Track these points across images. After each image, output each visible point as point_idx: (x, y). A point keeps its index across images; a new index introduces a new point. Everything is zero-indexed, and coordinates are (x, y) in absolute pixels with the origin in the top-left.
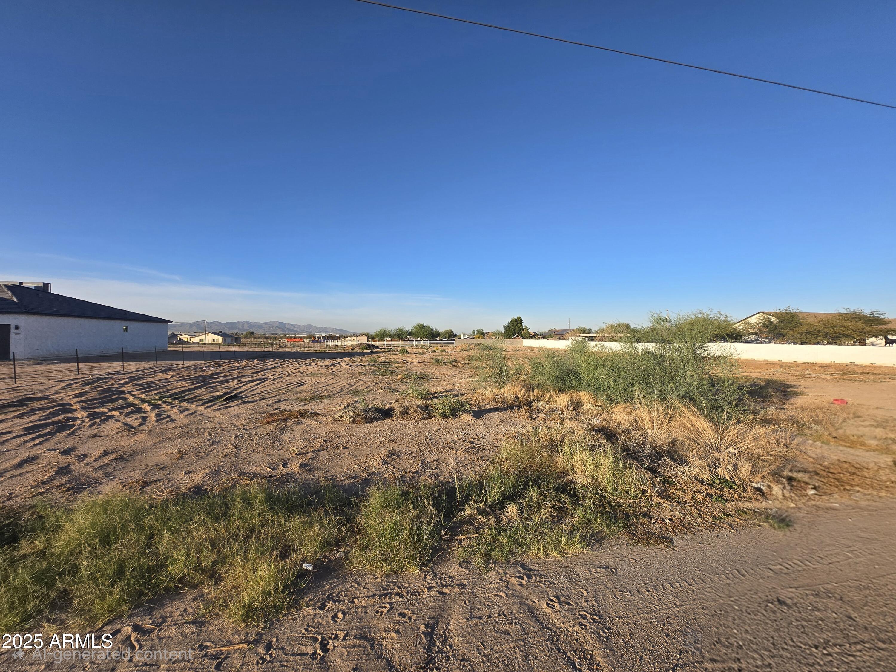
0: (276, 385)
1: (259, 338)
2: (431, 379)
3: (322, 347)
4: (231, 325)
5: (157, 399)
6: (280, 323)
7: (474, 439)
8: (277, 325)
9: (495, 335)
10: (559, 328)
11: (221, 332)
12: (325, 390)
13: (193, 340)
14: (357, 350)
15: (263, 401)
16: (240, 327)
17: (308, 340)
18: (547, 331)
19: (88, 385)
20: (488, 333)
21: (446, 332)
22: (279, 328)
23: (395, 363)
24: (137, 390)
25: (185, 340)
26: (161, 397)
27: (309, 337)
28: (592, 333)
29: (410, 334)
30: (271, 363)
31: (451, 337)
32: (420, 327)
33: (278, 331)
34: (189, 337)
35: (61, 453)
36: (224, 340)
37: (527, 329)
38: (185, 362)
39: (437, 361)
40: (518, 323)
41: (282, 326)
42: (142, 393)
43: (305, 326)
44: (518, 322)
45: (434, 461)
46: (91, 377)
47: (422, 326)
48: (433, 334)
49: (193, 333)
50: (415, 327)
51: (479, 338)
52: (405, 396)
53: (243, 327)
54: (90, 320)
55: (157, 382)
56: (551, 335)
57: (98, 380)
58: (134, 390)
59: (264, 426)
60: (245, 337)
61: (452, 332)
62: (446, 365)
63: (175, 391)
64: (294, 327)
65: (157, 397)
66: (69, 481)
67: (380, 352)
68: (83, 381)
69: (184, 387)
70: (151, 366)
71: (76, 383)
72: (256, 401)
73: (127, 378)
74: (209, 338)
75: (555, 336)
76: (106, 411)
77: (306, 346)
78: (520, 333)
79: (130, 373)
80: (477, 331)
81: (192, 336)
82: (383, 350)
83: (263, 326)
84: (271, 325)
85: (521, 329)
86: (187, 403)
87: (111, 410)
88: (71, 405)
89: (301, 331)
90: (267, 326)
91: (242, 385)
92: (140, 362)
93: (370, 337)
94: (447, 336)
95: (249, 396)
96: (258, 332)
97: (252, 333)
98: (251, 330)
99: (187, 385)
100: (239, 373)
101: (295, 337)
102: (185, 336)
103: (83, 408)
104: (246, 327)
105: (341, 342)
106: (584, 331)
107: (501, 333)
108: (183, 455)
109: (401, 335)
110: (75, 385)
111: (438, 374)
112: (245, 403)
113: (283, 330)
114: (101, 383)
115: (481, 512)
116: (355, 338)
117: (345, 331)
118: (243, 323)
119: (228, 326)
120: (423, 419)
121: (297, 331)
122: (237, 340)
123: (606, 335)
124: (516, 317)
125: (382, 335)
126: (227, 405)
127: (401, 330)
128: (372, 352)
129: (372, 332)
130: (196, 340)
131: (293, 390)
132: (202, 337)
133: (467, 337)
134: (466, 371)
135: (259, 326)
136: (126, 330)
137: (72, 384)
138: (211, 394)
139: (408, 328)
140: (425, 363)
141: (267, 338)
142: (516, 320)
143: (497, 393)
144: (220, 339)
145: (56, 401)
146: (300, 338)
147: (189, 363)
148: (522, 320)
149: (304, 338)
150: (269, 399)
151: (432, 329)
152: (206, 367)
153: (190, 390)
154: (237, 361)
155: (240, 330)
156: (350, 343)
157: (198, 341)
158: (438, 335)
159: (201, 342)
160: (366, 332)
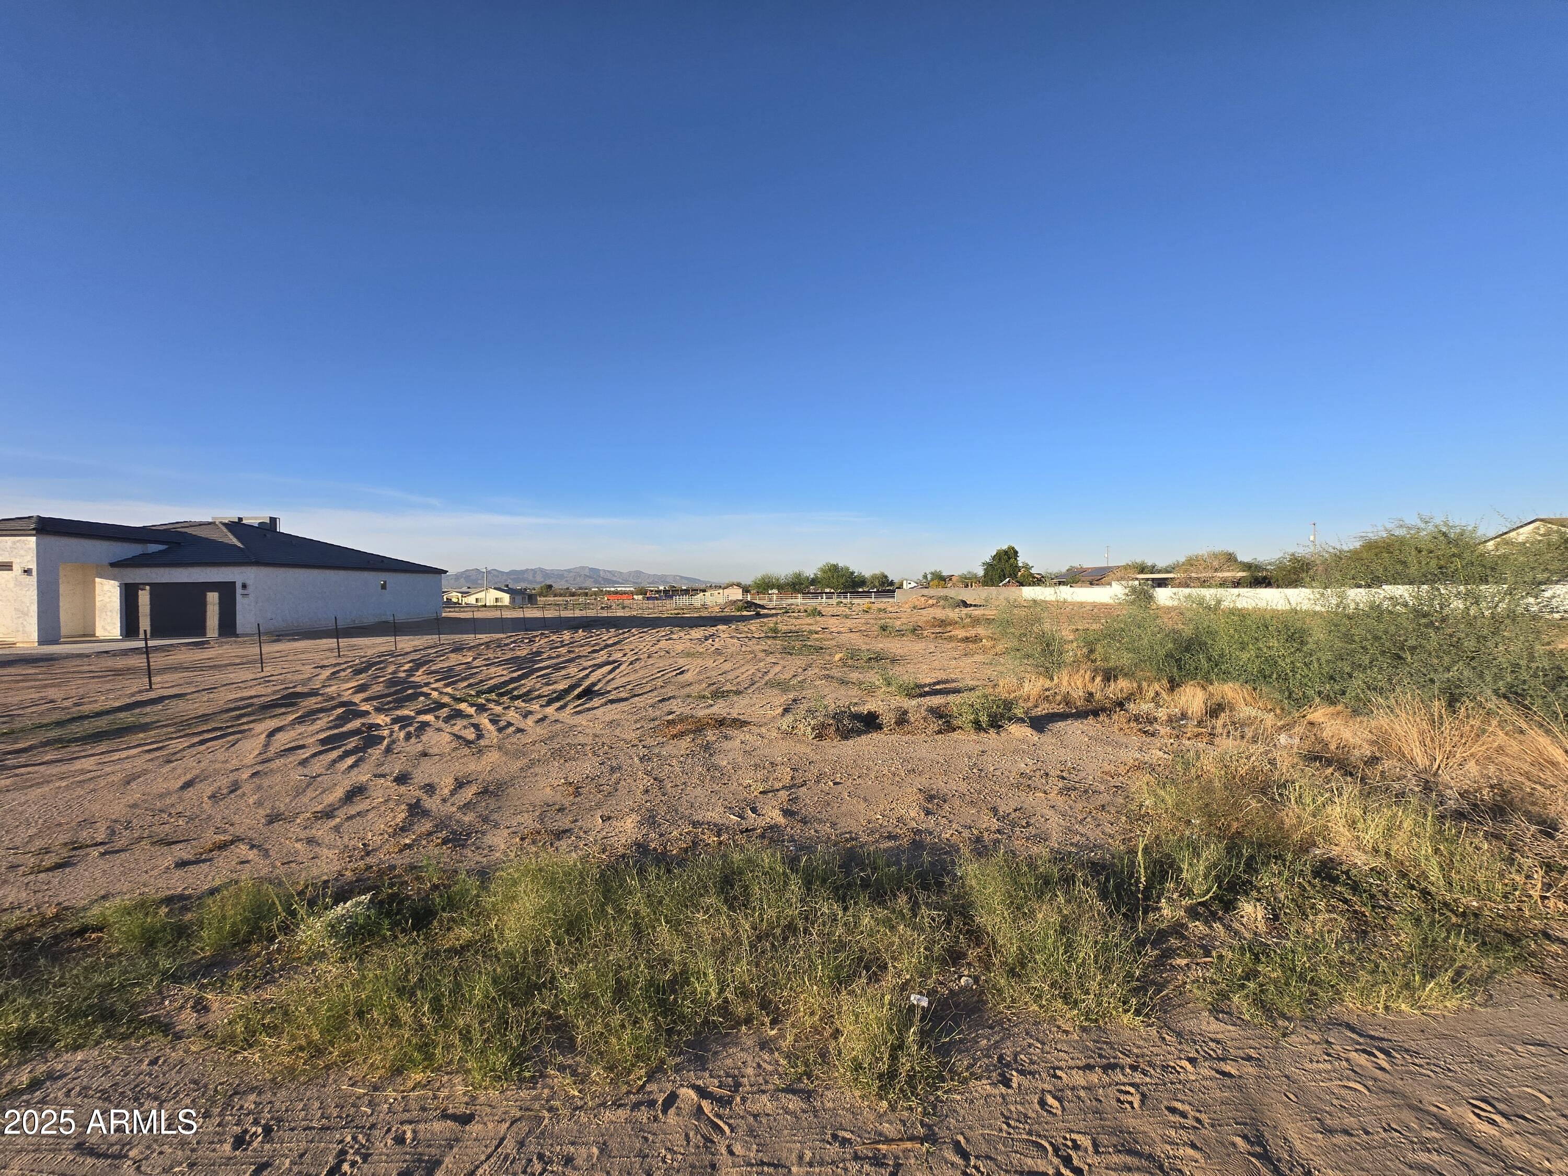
0: (641, 673)
1: (561, 595)
2: (894, 661)
3: (669, 608)
4: (517, 575)
5: (471, 695)
6: (591, 569)
7: (1062, 771)
8: (587, 572)
9: (967, 581)
10: (1088, 564)
11: (507, 586)
12: (726, 681)
13: (466, 600)
14: (728, 612)
15: (636, 698)
16: (531, 578)
17: (640, 597)
18: (1064, 570)
19: (361, 673)
20: (950, 577)
21: (874, 577)
22: (590, 577)
23: (811, 632)
24: (437, 681)
25: (455, 600)
26: (477, 692)
27: (642, 592)
28: (1159, 572)
29: (814, 582)
30: (608, 636)
31: (886, 587)
32: (830, 570)
33: (588, 583)
34: (460, 595)
35: (395, 780)
36: (513, 600)
37: (1027, 567)
38: (478, 636)
39: (884, 628)
40: (1009, 558)
41: (594, 574)
42: (447, 685)
43: (630, 573)
44: (1009, 555)
45: (1015, 810)
46: (357, 661)
47: (834, 569)
48: (853, 581)
49: (465, 589)
50: (822, 570)
51: (937, 586)
52: (871, 690)
53: (534, 577)
54: (336, 572)
55: (458, 668)
56: (1072, 578)
57: (370, 666)
58: (432, 681)
59: (671, 741)
60: (541, 595)
61: (886, 577)
62: (903, 635)
63: (492, 682)
64: (614, 575)
65: (473, 693)
66: (436, 826)
67: (772, 615)
68: (351, 667)
69: (502, 675)
70: (431, 642)
71: (344, 670)
72: (626, 699)
73: (409, 662)
74: (490, 596)
75: (1083, 579)
76: (412, 714)
77: (639, 607)
78: (1013, 575)
79: (407, 653)
80: (932, 573)
81: (465, 594)
82: (774, 612)
83: (566, 574)
84: (577, 573)
85: (1016, 568)
86: (523, 701)
87: (420, 712)
88: (355, 704)
89: (625, 582)
90: (571, 574)
91: (587, 672)
92: (411, 637)
93: (746, 590)
94: (877, 584)
95: (609, 692)
96: (558, 585)
97: (550, 587)
98: (549, 582)
99: (505, 672)
100: (569, 652)
101: (616, 593)
102: (455, 594)
103: (378, 710)
104: (539, 578)
105: (698, 600)
106: (1142, 569)
107: (975, 576)
108: (577, 788)
109: (798, 585)
110: (343, 674)
111: (899, 652)
112: (612, 702)
113: (596, 582)
114: (376, 670)
115: (1193, 913)
116: (721, 591)
117: (695, 580)
118: (534, 571)
119: (512, 577)
120: (939, 732)
121: (618, 583)
122: (531, 599)
123: (1193, 575)
124: (1005, 547)
125: (765, 586)
126: (587, 706)
127: (798, 576)
128: (758, 615)
129: (748, 580)
130: (471, 600)
131: (675, 679)
132: (481, 595)
133: (913, 584)
134: (950, 646)
135: (560, 575)
136: (384, 587)
137: (338, 672)
138: (551, 688)
139: (810, 571)
140: (864, 633)
141: (573, 595)
142: (1006, 552)
143: (1046, 686)
144: (506, 598)
145: (333, 698)
146: (625, 593)
147: (484, 637)
148: (1016, 553)
149: (632, 593)
150: (646, 696)
151: (852, 573)
152: (512, 642)
153: (513, 680)
154: (554, 633)
155: (530, 582)
156: (714, 600)
157: (474, 602)
158: (862, 582)
159: (480, 604)
160: (735, 581)
